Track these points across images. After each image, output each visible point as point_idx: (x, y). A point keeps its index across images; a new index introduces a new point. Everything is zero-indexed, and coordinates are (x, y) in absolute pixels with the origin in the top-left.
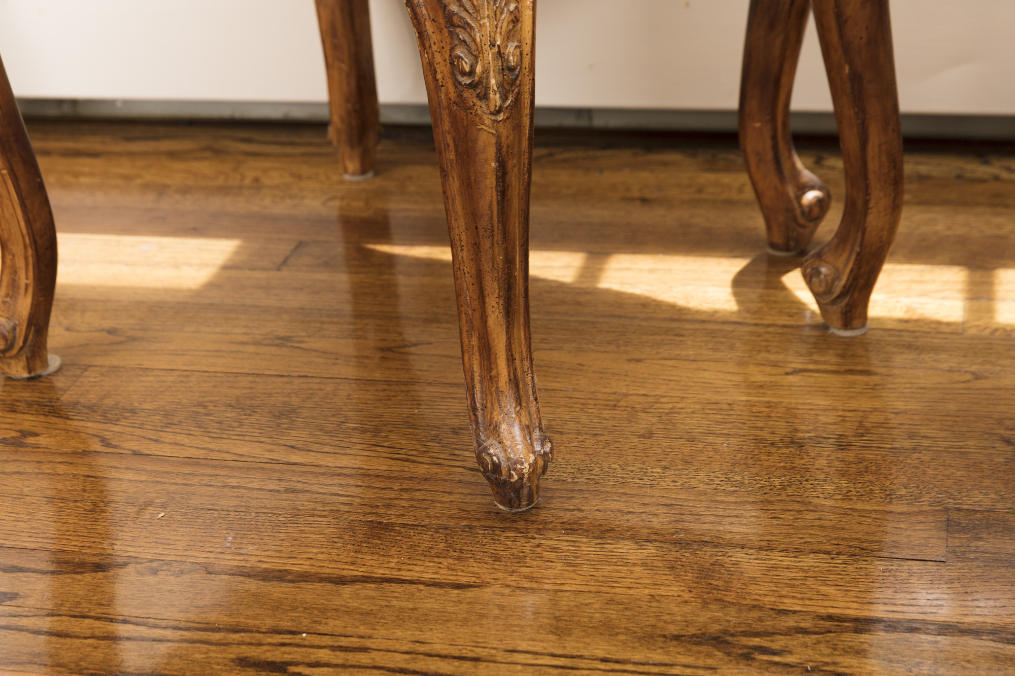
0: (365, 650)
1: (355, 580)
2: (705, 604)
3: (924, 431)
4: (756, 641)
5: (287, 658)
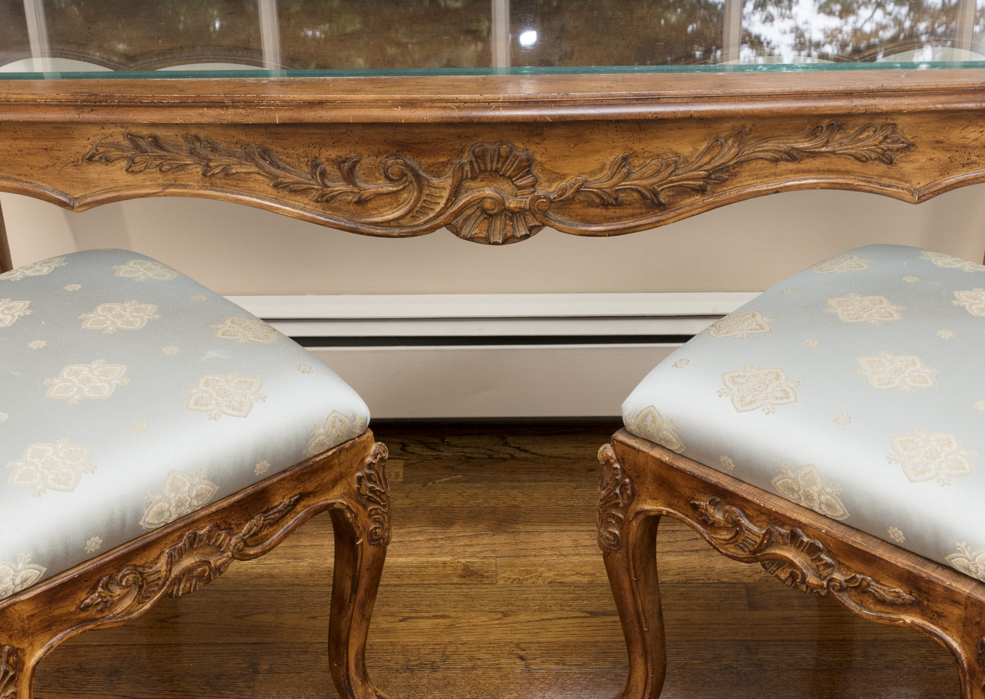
3: (477, 655)
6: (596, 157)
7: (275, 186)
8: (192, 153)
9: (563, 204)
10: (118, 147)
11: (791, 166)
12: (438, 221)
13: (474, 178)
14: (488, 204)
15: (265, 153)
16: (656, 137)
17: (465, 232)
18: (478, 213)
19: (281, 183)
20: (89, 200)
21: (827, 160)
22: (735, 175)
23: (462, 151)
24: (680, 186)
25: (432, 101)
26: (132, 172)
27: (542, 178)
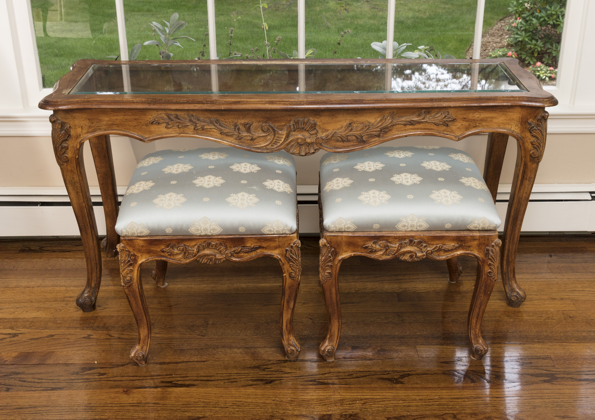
0: (187, 377)
1: (180, 362)
2: (254, 360)
4: (265, 367)
5: (171, 380)
6: (340, 123)
7: (221, 133)
8: (191, 121)
9: (327, 140)
10: (163, 118)
11: (411, 127)
12: (281, 147)
13: (294, 131)
14: (300, 141)
15: (217, 121)
16: (362, 116)
17: (291, 151)
18: (296, 144)
19: (222, 132)
20: (151, 138)
21: (424, 125)
22: (391, 130)
23: (290, 121)
24: (371, 134)
25: (280, 101)
26: (168, 128)
27: (320, 131)
